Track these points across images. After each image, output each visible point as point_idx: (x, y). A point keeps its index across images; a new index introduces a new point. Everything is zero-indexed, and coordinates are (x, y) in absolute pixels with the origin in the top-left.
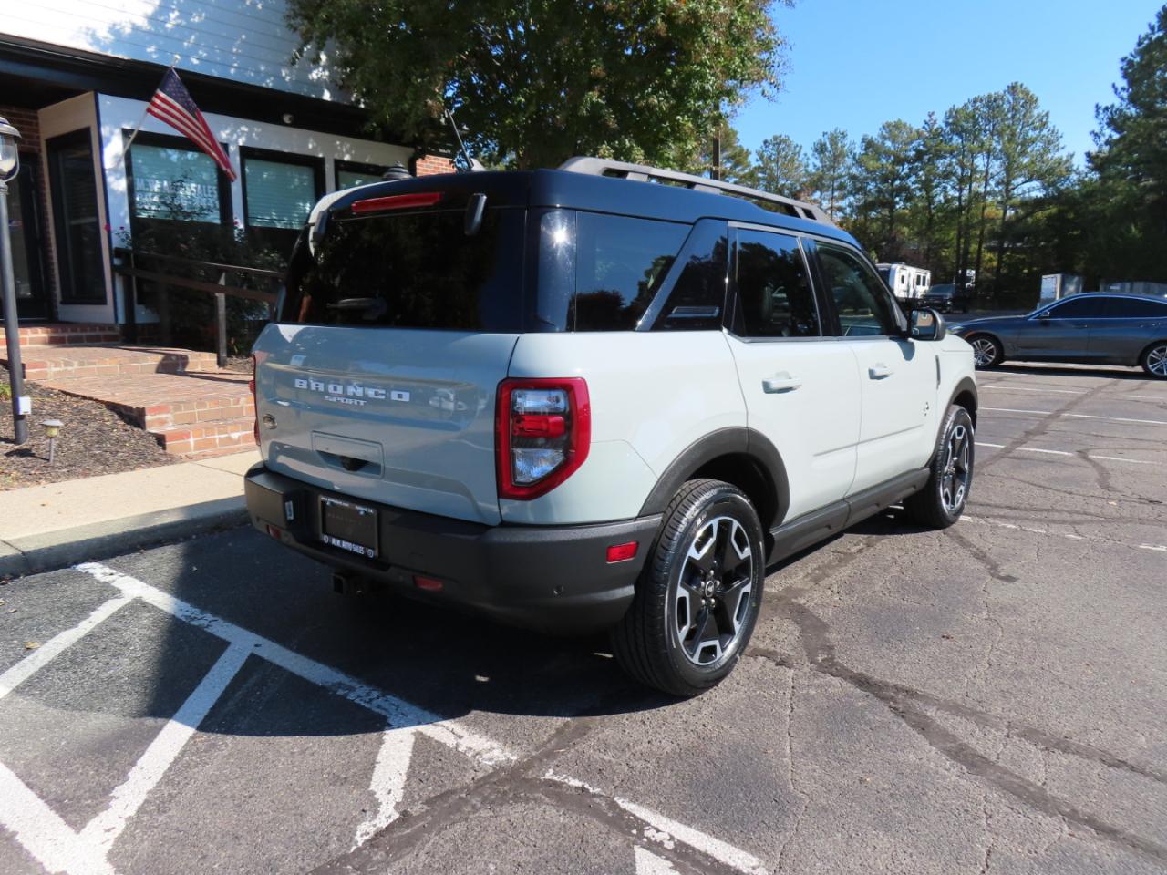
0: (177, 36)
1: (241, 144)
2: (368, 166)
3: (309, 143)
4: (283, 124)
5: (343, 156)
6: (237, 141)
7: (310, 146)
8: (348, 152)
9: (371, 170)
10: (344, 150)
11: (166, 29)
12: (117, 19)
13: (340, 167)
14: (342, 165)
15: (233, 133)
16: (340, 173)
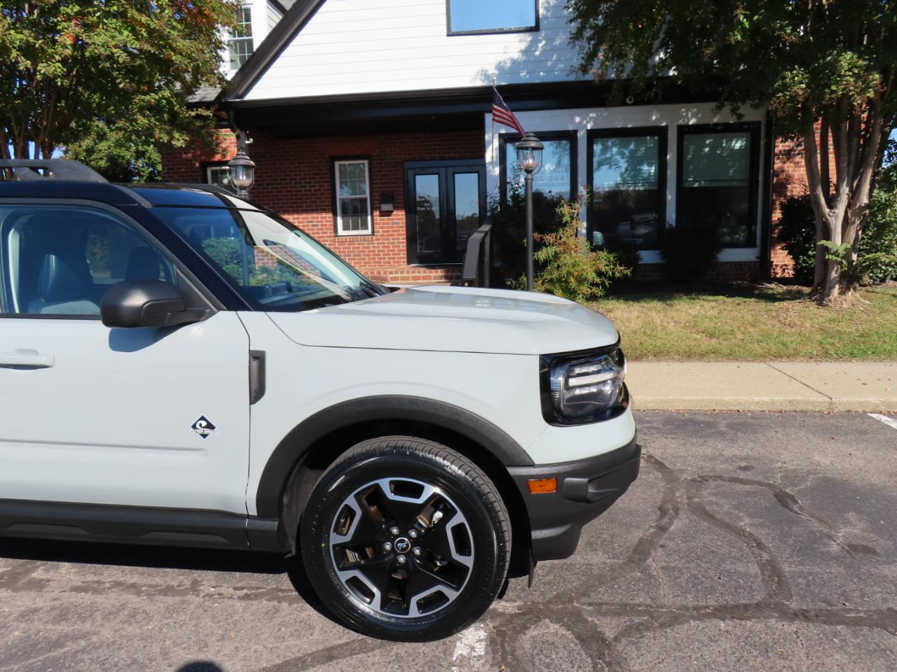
0: (543, 58)
1: (589, 127)
2: (716, 125)
3: (654, 116)
4: (627, 105)
5: (689, 121)
6: (586, 126)
7: (654, 118)
8: (692, 117)
9: (719, 128)
10: (690, 115)
11: (535, 56)
12: (501, 57)
13: (684, 130)
14: (687, 129)
15: (583, 120)
16: (686, 137)
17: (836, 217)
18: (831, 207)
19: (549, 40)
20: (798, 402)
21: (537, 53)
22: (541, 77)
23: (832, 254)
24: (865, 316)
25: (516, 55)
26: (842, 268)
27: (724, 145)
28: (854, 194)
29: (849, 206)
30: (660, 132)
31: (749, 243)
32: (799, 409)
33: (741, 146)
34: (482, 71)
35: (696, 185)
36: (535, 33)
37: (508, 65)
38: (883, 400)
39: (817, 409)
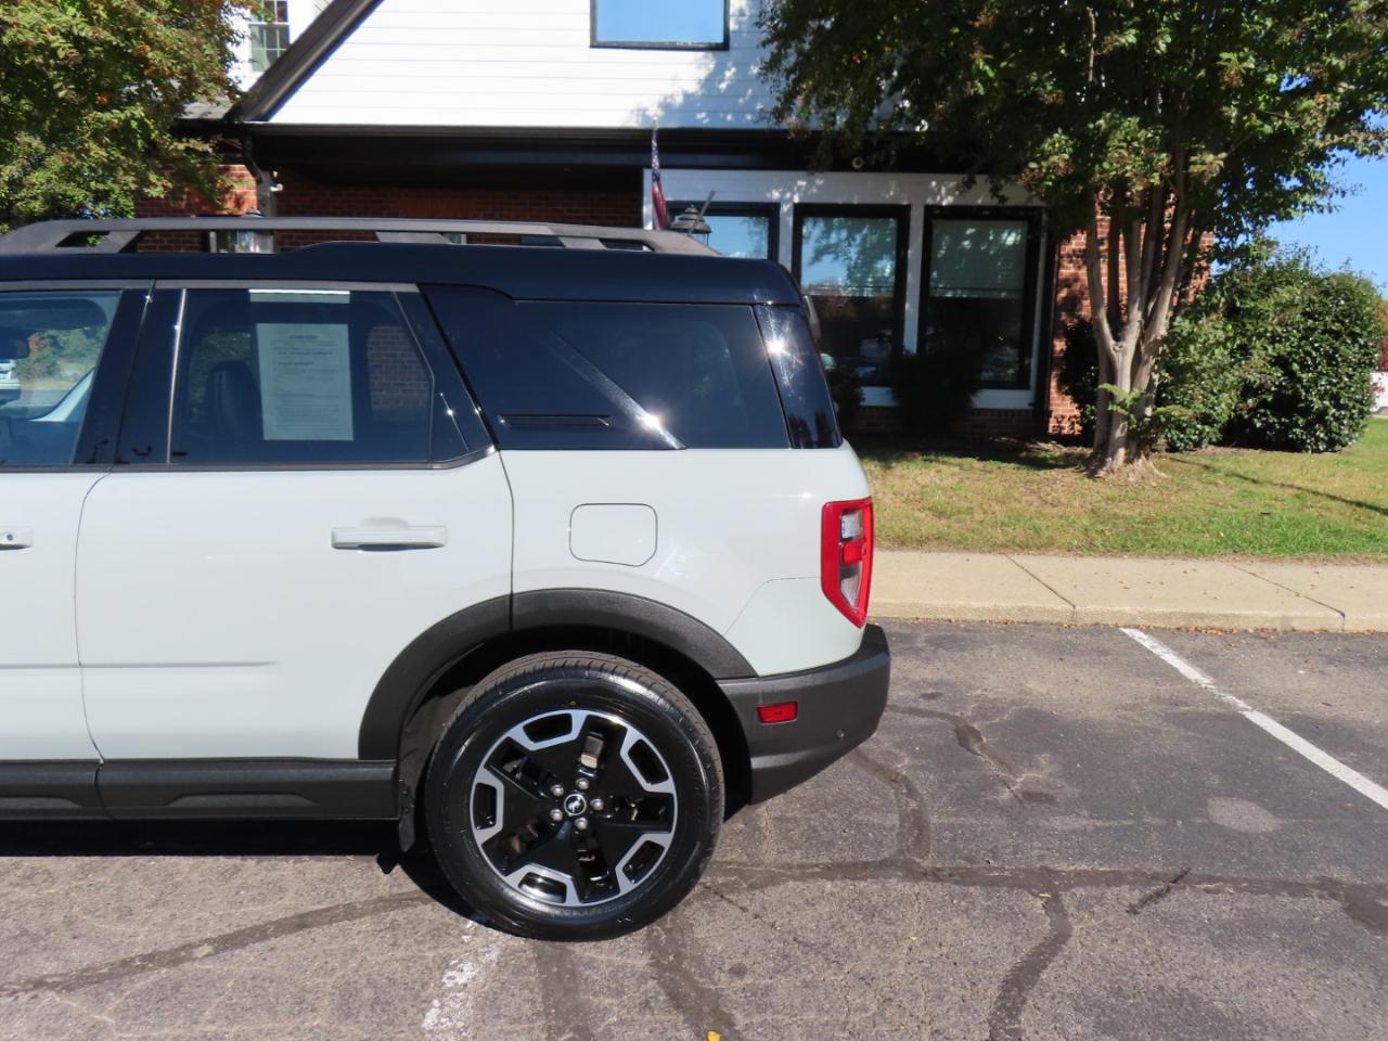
0: (731, 94)
1: (796, 199)
2: (981, 208)
3: (889, 189)
4: (852, 170)
5: (942, 199)
6: (792, 198)
7: (890, 193)
8: (948, 194)
9: (985, 213)
10: (943, 191)
11: (718, 90)
12: (668, 90)
13: (933, 213)
14: (937, 212)
15: (788, 190)
16: (934, 222)
17: (1123, 353)
18: (1117, 338)
19: (742, 66)
20: (1031, 610)
21: (723, 86)
22: (729, 120)
23: (1119, 405)
24: (1156, 494)
25: (693, 87)
26: (1130, 424)
27: (991, 238)
28: (1149, 321)
29: (1142, 337)
30: (900, 213)
31: (1020, 382)
32: (1031, 619)
33: (1015, 241)
34: (639, 110)
35: (949, 295)
36: (721, 54)
37: (679, 100)
38: (1141, 610)
39: (1056, 620)
